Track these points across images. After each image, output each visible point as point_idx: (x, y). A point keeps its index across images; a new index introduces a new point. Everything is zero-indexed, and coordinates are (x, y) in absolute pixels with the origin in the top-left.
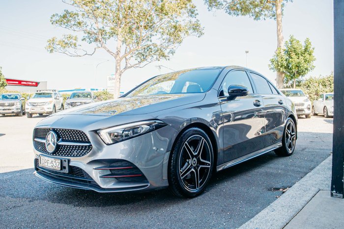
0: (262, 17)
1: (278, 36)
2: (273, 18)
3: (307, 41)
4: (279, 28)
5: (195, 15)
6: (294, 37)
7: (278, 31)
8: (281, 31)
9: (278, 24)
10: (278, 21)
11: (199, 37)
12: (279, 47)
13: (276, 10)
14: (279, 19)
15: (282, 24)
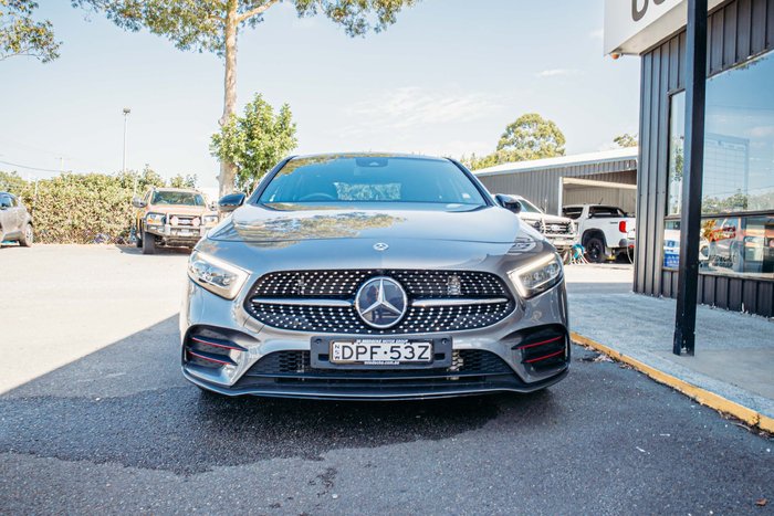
0: (195, 46)
1: (226, 91)
2: (217, 51)
3: (286, 108)
4: (229, 75)
5: (31, 7)
6: (263, 99)
7: (227, 80)
8: (233, 81)
9: (228, 66)
10: (228, 59)
11: (44, 61)
12: (228, 111)
13: (226, 38)
14: (231, 57)
15: (237, 69)
